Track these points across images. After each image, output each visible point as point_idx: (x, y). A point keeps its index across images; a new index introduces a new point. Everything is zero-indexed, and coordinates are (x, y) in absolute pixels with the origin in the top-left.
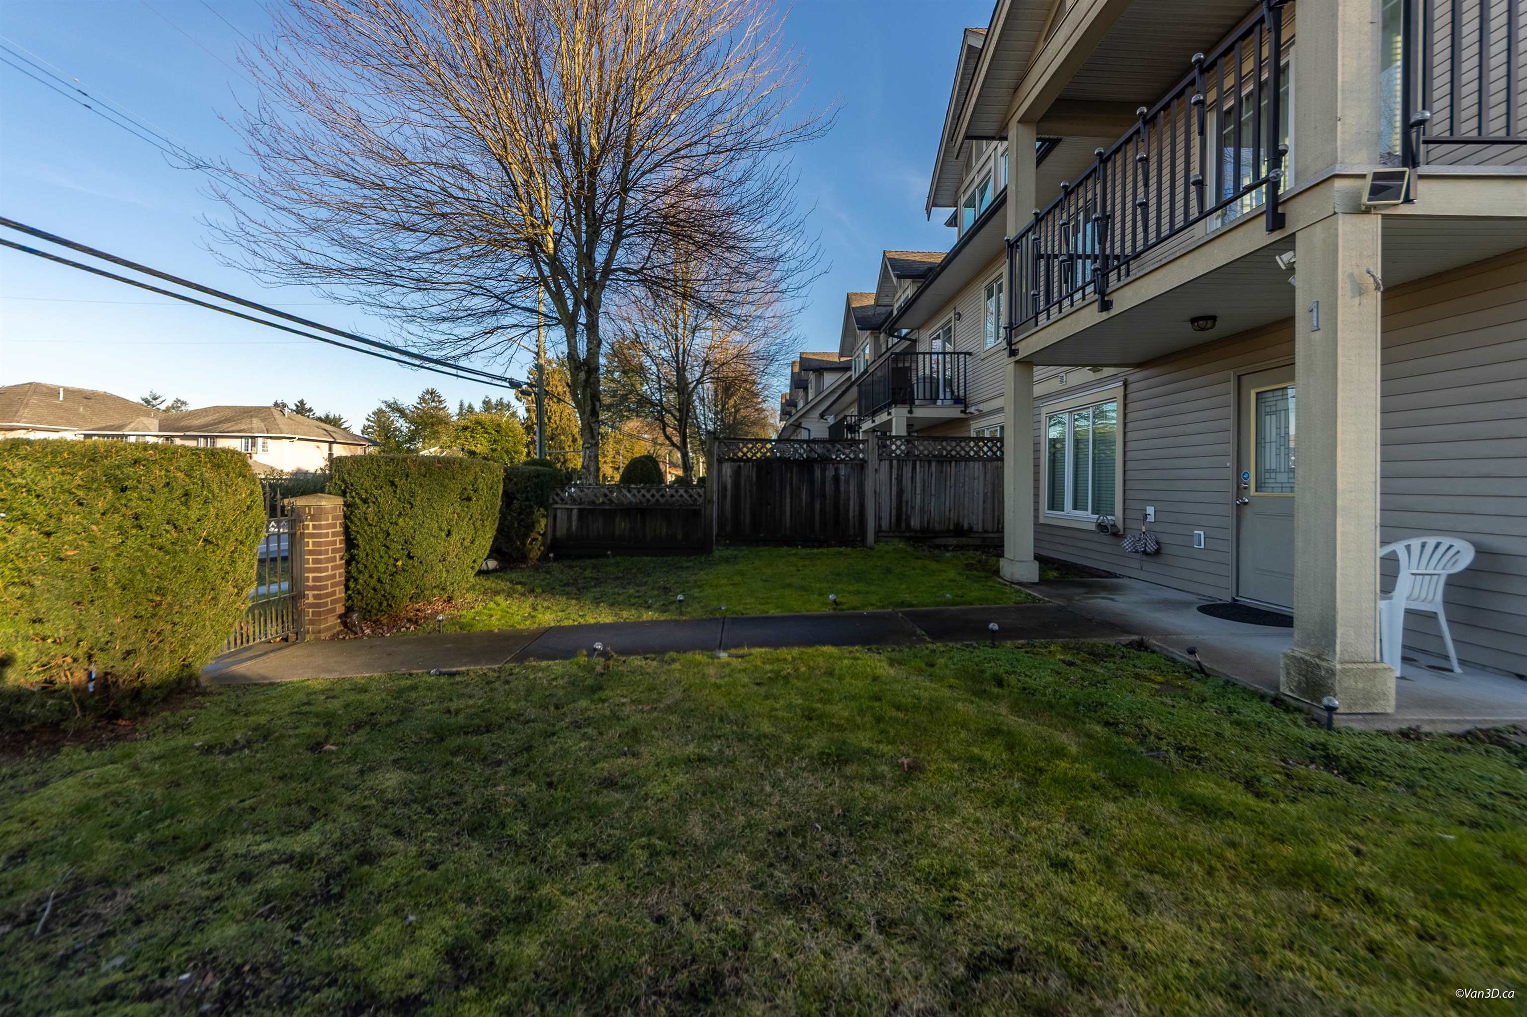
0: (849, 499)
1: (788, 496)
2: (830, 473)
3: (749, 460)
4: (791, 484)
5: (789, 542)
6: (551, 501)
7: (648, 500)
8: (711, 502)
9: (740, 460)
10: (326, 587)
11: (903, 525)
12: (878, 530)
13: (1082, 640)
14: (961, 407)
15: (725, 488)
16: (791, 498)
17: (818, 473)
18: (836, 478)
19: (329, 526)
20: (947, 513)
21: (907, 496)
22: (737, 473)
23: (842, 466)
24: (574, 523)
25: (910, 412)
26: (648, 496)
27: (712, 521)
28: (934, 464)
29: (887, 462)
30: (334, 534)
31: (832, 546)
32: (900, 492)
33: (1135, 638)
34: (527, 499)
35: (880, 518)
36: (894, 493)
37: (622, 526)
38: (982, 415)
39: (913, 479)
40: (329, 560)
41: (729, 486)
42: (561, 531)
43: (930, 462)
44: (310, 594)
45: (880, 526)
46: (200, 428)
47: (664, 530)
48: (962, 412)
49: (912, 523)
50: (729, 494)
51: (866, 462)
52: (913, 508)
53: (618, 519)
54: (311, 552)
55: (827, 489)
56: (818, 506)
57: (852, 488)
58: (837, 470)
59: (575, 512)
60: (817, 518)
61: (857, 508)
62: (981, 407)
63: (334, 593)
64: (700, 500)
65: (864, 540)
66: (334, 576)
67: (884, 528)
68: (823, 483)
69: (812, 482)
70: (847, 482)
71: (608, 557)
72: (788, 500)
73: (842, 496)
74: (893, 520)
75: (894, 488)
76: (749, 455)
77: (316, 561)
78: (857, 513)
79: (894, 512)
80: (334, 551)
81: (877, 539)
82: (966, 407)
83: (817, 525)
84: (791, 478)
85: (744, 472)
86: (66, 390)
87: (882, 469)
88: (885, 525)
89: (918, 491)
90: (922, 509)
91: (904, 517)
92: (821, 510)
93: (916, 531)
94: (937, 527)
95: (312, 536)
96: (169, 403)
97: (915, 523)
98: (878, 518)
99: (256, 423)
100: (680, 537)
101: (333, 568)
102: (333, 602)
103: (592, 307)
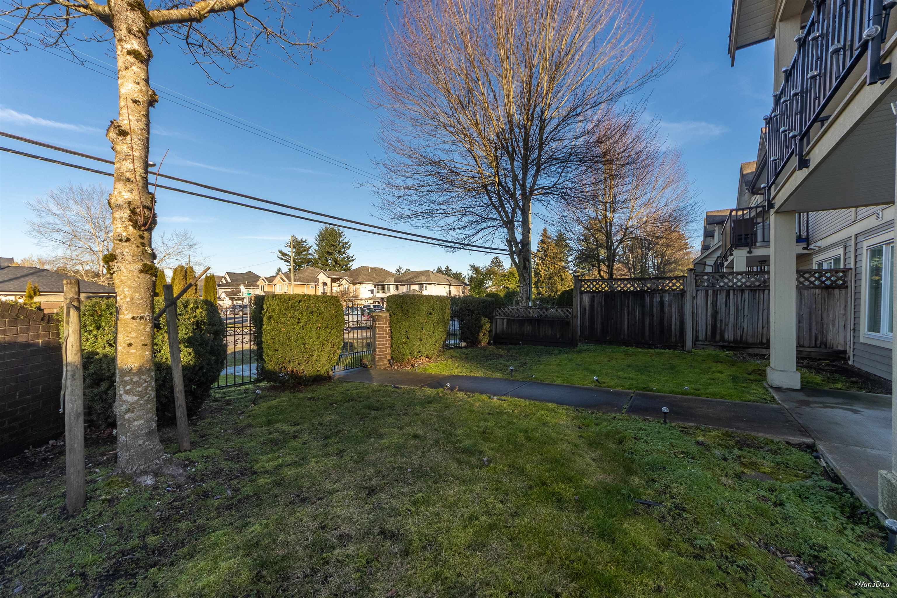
0: (671, 317)
1: (626, 314)
2: (657, 299)
3: (599, 292)
4: (628, 307)
5: (627, 343)
6: (494, 314)
7: (541, 315)
8: (576, 317)
9: (594, 292)
10: (383, 348)
11: (718, 337)
12: (696, 340)
13: (748, 433)
14: (804, 245)
15: (585, 309)
16: (628, 316)
17: (647, 299)
18: (662, 303)
19: (383, 324)
20: (760, 329)
21: (721, 315)
22: (592, 300)
23: (666, 295)
24: (505, 326)
25: (750, 252)
26: (541, 313)
27: (576, 328)
28: (746, 294)
29: (704, 292)
30: (386, 327)
31: (657, 348)
32: (715, 314)
33: (808, 441)
34: (479, 314)
35: (697, 332)
36: (710, 314)
37: (528, 328)
38: (821, 250)
39: (727, 303)
40: (384, 337)
41: (587, 308)
42: (499, 330)
43: (743, 291)
44: (378, 350)
45: (697, 337)
46: (405, 281)
47: (550, 332)
48: (804, 249)
49: (726, 336)
50: (587, 312)
51: (685, 292)
52: (727, 325)
53: (526, 325)
54: (378, 334)
55: (655, 310)
56: (647, 321)
57: (674, 310)
58: (662, 297)
59: (505, 320)
60: (647, 329)
61: (678, 323)
62: (819, 244)
63: (386, 351)
64: (570, 316)
65: (683, 346)
66: (386, 344)
67: (700, 338)
68: (652, 306)
69: (643, 306)
70: (670, 306)
71: (520, 344)
72: (626, 317)
73: (666, 315)
74: (709, 333)
75: (710, 310)
76: (600, 289)
77: (379, 337)
78: (678, 327)
79: (709, 328)
80: (386, 334)
81: (694, 345)
82: (808, 245)
83: (647, 333)
84: (628, 303)
85: (597, 300)
86: (371, 268)
87: (699, 297)
88: (702, 336)
89: (731, 313)
90: (736, 326)
91: (718, 331)
92: (650, 324)
93: (730, 342)
94: (750, 340)
95: (378, 327)
96: (404, 270)
97: (729, 335)
98: (695, 331)
99: (424, 278)
100: (558, 336)
101: (386, 341)
102: (386, 354)
103: (525, 212)
